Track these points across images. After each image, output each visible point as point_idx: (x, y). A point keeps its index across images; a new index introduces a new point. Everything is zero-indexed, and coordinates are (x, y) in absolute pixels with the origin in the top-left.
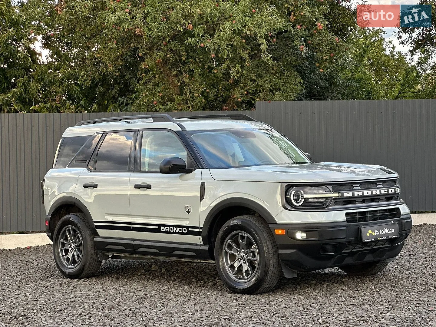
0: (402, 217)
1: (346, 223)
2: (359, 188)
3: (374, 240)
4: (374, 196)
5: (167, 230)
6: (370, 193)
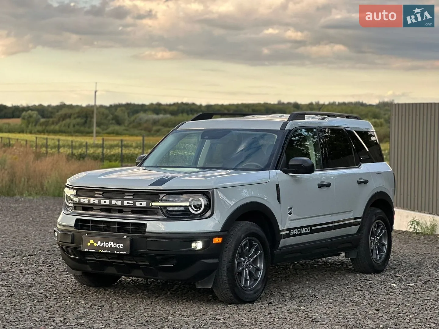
0: (147, 234)
1: (73, 229)
2: (101, 196)
3: (94, 250)
4: (113, 206)
6: (108, 202)
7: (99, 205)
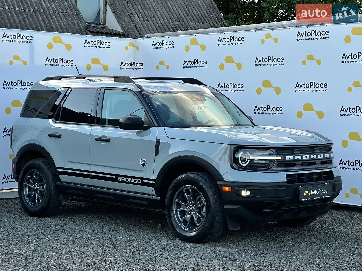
0: (335, 179)
1: (286, 184)
2: (299, 152)
3: (310, 199)
4: (312, 160)
5: (123, 180)
6: (308, 157)
7: (302, 160)
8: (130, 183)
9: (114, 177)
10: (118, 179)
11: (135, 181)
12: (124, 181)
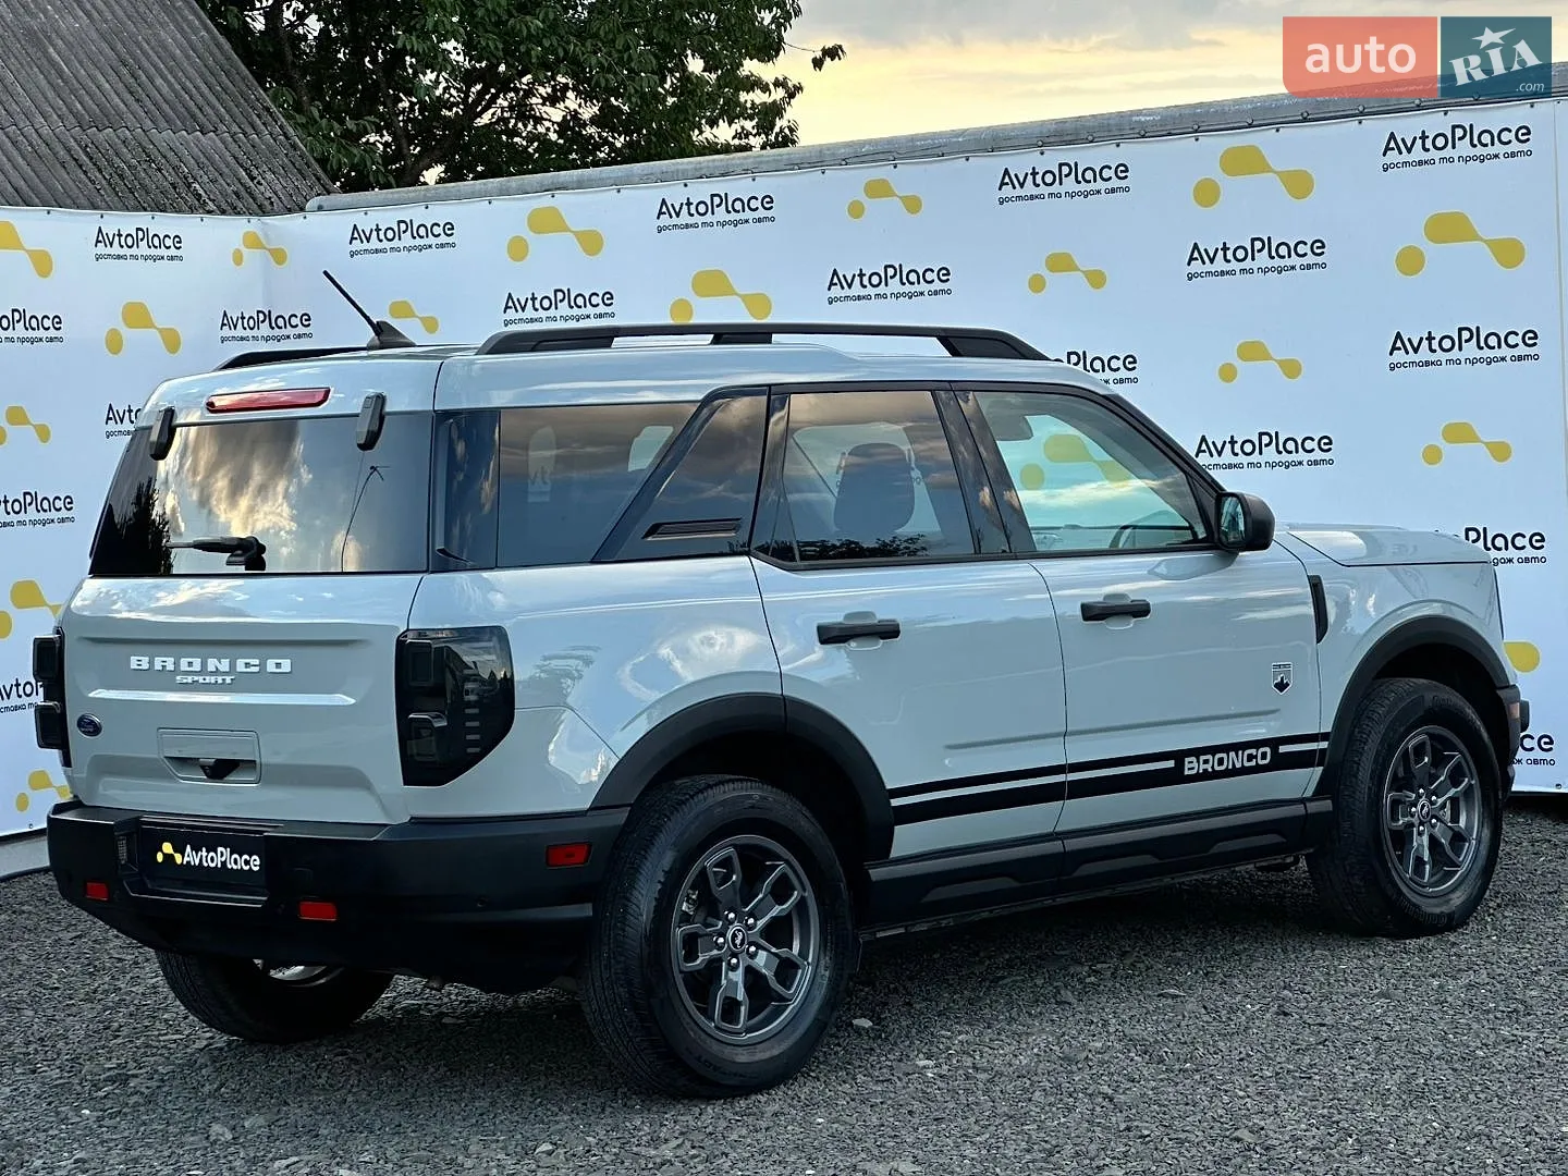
8: (1233, 772)
9: (1171, 764)
10: (1187, 766)
11: (1250, 758)
12: (1210, 770)
